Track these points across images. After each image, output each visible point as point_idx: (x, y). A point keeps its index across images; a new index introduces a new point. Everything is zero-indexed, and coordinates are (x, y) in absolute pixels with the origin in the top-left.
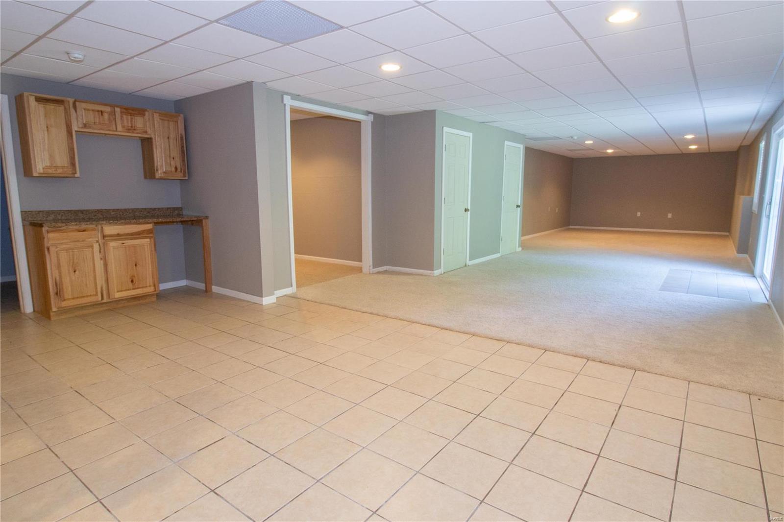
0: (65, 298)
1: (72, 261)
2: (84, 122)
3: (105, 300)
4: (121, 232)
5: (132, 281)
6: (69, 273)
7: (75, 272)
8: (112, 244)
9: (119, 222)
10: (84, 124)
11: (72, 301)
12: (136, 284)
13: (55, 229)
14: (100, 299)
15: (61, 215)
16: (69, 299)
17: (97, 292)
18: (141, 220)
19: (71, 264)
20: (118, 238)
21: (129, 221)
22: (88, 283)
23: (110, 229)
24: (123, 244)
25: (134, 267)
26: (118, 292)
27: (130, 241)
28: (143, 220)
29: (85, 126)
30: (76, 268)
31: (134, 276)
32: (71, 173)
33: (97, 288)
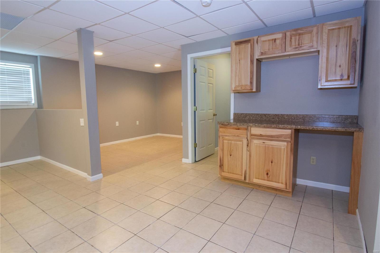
0: (224, 171)
1: (230, 148)
2: (262, 51)
3: (247, 181)
4: (263, 133)
5: (267, 174)
6: (228, 155)
7: (231, 155)
8: (256, 142)
9: (262, 126)
10: (261, 52)
11: (228, 174)
12: (271, 177)
13: (223, 126)
14: (243, 179)
15: (252, 117)
16: (226, 172)
17: (242, 174)
18: (280, 126)
19: (229, 150)
20: (260, 137)
21: (270, 125)
22: (237, 165)
23: (256, 130)
24: (264, 143)
25: (271, 163)
26: (256, 178)
27: (269, 142)
28: (283, 126)
29: (262, 54)
30: (232, 153)
31: (269, 171)
32: (249, 89)
33: (242, 171)
